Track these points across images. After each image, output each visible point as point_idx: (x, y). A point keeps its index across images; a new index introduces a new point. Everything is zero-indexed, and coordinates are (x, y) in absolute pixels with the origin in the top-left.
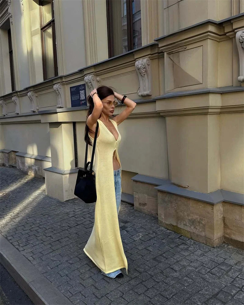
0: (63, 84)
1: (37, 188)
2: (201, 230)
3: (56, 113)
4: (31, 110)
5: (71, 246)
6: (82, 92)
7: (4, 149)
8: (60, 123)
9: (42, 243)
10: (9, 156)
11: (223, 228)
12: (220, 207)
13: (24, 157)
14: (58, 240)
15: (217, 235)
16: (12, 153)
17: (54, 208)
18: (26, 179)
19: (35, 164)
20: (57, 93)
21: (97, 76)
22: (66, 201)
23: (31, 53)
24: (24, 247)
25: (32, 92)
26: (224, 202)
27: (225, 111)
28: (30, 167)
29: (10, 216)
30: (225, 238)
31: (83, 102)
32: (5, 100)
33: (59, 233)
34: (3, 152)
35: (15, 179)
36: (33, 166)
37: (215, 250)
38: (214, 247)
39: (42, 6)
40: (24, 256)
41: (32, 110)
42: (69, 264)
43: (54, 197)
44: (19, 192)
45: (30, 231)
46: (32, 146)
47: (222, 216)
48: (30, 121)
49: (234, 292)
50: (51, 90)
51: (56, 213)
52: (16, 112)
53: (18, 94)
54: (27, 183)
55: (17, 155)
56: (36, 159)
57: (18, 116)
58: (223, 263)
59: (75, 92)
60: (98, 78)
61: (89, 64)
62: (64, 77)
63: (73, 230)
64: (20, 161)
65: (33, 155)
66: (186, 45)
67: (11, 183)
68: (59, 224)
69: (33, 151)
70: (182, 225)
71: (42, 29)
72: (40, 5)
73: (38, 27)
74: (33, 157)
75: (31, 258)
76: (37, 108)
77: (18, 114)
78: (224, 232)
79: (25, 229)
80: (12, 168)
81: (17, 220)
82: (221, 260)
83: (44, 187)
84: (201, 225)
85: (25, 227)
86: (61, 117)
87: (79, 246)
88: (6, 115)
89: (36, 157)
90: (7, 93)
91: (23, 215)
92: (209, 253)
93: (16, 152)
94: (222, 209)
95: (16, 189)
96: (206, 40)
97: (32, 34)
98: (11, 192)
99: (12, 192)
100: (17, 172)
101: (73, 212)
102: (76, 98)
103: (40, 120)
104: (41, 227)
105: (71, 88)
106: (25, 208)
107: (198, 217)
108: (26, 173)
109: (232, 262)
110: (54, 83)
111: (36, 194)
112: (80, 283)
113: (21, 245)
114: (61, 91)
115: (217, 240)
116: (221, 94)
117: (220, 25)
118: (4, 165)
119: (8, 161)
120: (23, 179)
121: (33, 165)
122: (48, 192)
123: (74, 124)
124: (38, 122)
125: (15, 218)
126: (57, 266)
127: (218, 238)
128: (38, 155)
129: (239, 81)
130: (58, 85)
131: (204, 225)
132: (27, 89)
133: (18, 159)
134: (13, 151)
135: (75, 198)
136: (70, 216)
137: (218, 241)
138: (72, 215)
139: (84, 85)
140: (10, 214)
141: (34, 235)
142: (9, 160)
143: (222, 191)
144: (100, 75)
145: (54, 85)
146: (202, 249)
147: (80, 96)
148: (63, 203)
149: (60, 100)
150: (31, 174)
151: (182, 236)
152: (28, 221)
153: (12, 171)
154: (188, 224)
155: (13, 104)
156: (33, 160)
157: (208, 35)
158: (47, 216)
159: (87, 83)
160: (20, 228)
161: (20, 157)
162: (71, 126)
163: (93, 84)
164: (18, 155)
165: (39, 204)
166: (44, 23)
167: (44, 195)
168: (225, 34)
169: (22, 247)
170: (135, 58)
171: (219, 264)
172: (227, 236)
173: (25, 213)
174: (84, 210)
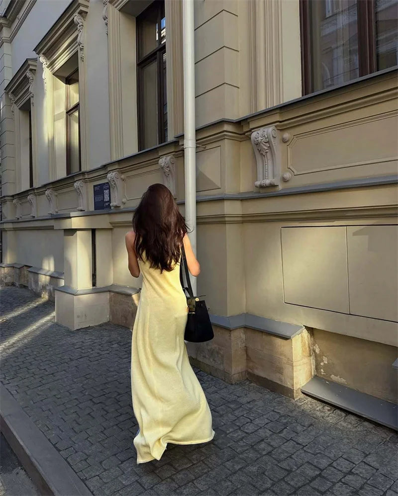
0: (85, 181)
1: (48, 314)
2: (219, 363)
3: (70, 218)
4: (48, 212)
5: (65, 380)
6: (106, 192)
7: (15, 263)
8: (76, 230)
9: (32, 376)
10: (21, 272)
11: (246, 361)
12: (241, 334)
13: (38, 274)
14: (52, 374)
15: (237, 368)
16: (25, 268)
17: (60, 337)
18: (37, 303)
19: (50, 283)
20: (78, 192)
21: (122, 173)
22: (77, 330)
23: (52, 142)
24: (10, 381)
25: (50, 190)
26: (245, 327)
27: (247, 220)
28: (44, 287)
29: (3, 346)
30: (249, 373)
31: (107, 204)
32: (20, 199)
33: (56, 366)
34: (13, 267)
35: (24, 301)
36: (47, 285)
37: (233, 387)
38: (232, 384)
39: (70, 84)
40: (8, 390)
41: (50, 212)
42: (56, 399)
43: (63, 325)
44: (22, 318)
45: (22, 363)
46: (49, 260)
47: (244, 345)
48: (44, 227)
49: (231, 430)
50: (72, 189)
51: (61, 343)
52: (31, 215)
53: (36, 191)
54: (36, 307)
55: (30, 272)
56: (51, 277)
57: (34, 220)
58: (234, 401)
59: (99, 191)
60: (123, 176)
61: (115, 159)
62: (87, 173)
63: (74, 363)
64: (32, 279)
65: (49, 271)
66: (206, 144)
67: (16, 307)
68: (59, 356)
69: (49, 266)
70: (202, 357)
71: (67, 113)
72: (66, 84)
73: (62, 109)
74: (48, 274)
75: (14, 392)
76: (56, 210)
77: (34, 217)
78: (247, 366)
79: (16, 361)
80: (23, 289)
81: (11, 350)
82: (233, 397)
83: (54, 314)
84: (219, 355)
85: (18, 359)
86: (76, 222)
87: (75, 380)
88: (20, 219)
89: (53, 274)
90: (23, 190)
91: (20, 345)
92: (225, 390)
93: (30, 267)
94: (243, 336)
95: (19, 316)
96: (224, 140)
97: (55, 119)
98: (13, 317)
99: (15, 318)
100: (26, 294)
101: (81, 343)
102: (99, 199)
103: (53, 226)
104: (37, 359)
105: (94, 186)
106: (25, 337)
107: (216, 346)
108: (38, 295)
109: (244, 400)
110: (75, 180)
111: (43, 321)
112: (62, 418)
113: (7, 378)
114: (83, 191)
115: (237, 375)
116: (241, 200)
117: (239, 123)
118: (13, 284)
119: (19, 278)
120: (33, 302)
121: (47, 283)
122: (58, 320)
123: (93, 231)
124: (51, 228)
125: (8, 349)
126: (42, 400)
127: (238, 373)
128: (55, 272)
129: (256, 187)
130: (79, 182)
131: (223, 356)
132: (45, 186)
133: (31, 276)
134: (26, 266)
135: (89, 327)
136: (76, 347)
137: (239, 376)
138: (78, 347)
139: (107, 183)
140: (4, 344)
141: (26, 367)
142: (20, 276)
143: (247, 315)
144: (125, 172)
145: (75, 182)
146: (217, 386)
147: (103, 196)
148: (73, 332)
149: (81, 201)
150: (45, 297)
151: (201, 371)
152: (24, 351)
153: (22, 292)
154: (207, 356)
155: (28, 204)
156: (48, 278)
157: (225, 135)
158: (48, 347)
159: (109, 181)
160: (11, 359)
161: (33, 274)
162: (89, 235)
163: (116, 183)
164: (31, 270)
165: (44, 332)
166: (70, 106)
167: (52, 322)
168: (244, 134)
169: (8, 380)
170: (160, 155)
171: (229, 402)
172: (250, 370)
173: (23, 343)
174: (95, 341)
